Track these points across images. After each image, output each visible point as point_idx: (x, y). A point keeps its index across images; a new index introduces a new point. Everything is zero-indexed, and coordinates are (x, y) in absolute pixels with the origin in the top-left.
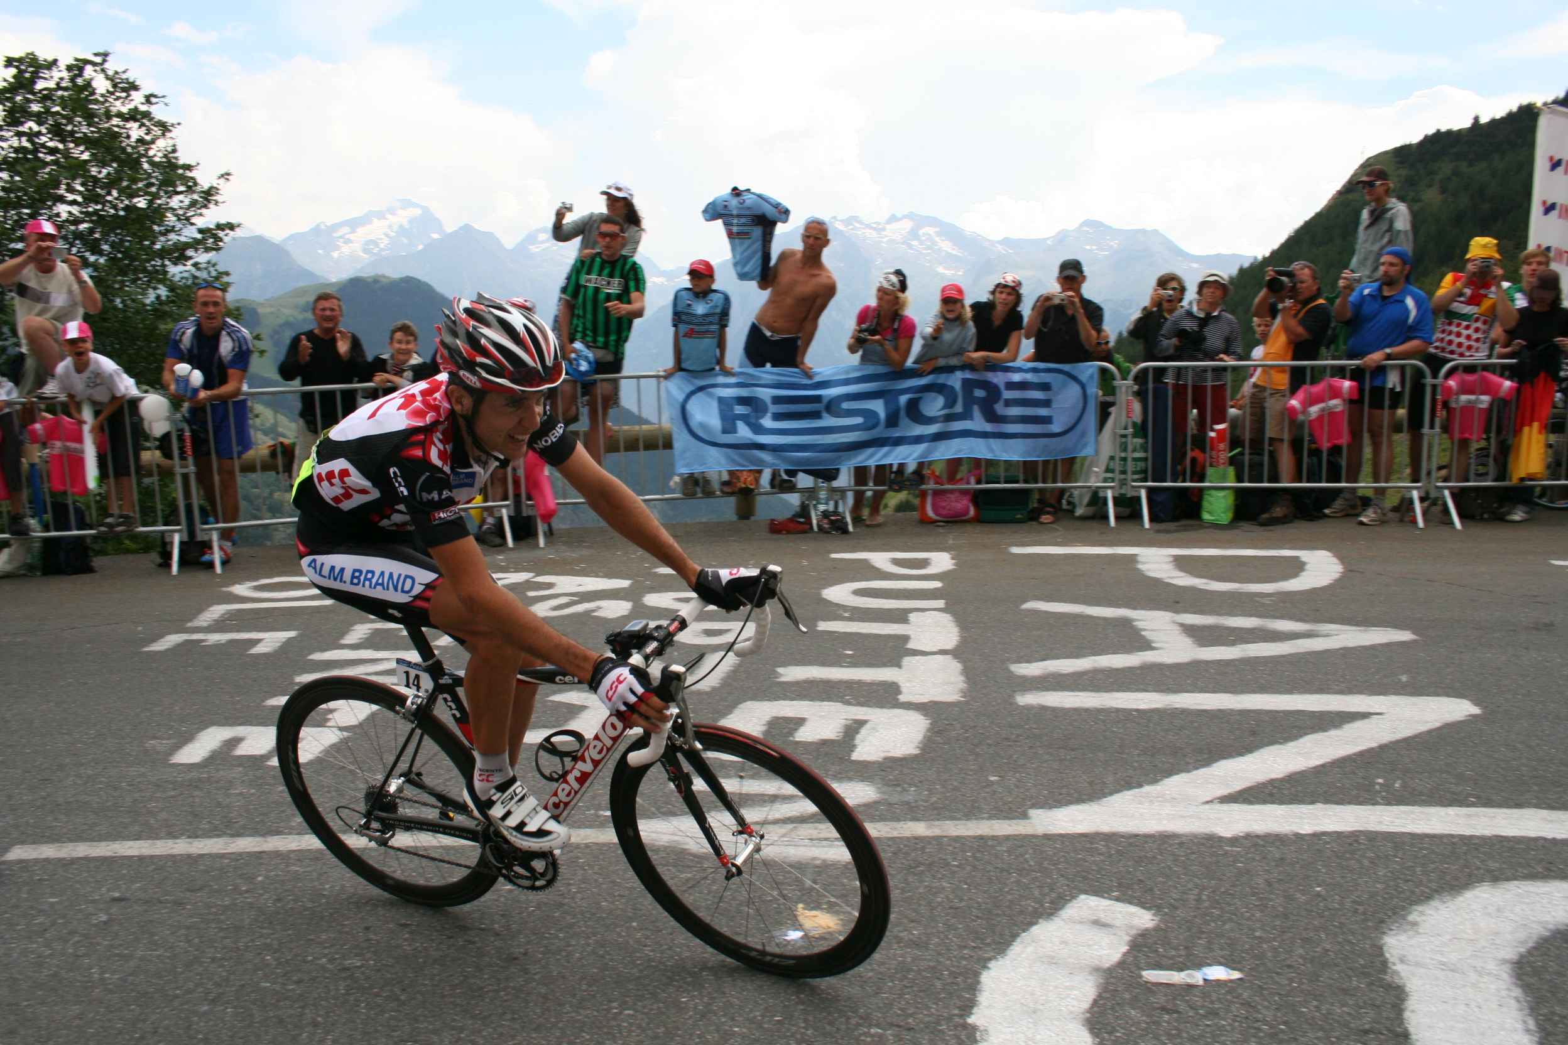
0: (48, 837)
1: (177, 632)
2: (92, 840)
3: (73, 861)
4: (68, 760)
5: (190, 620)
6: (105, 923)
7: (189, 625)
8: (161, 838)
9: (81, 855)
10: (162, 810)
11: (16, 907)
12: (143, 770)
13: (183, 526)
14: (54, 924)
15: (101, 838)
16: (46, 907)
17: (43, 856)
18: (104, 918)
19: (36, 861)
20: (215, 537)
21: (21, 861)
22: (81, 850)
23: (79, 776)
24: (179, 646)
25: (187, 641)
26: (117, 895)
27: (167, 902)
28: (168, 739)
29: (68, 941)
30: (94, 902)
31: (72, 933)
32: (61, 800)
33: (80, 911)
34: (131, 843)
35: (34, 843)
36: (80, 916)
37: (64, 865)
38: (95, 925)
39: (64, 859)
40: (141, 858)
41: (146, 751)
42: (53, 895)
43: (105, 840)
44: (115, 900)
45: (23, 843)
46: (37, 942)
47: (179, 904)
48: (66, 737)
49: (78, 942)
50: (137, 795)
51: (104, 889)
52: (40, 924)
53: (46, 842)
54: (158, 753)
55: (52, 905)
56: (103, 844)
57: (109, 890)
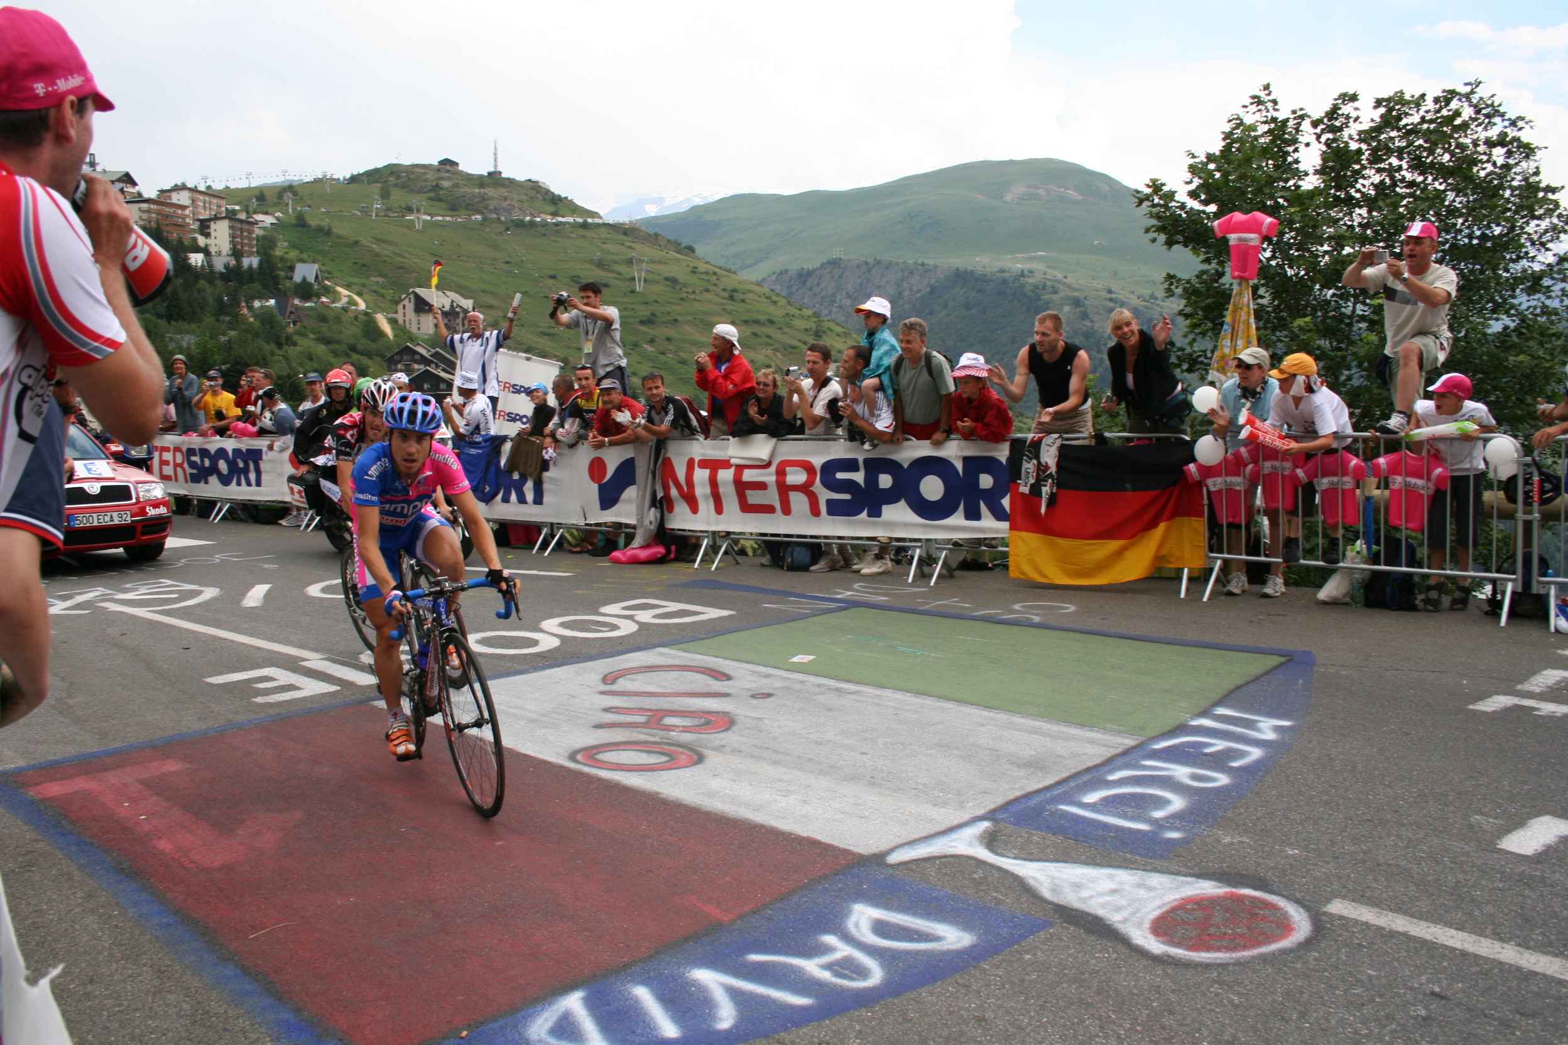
0: (1369, 899)
1: (1506, 694)
2: (1412, 916)
3: (1393, 934)
4: (1389, 817)
5: (1522, 683)
6: (1424, 1019)
7: (1519, 687)
8: (1486, 937)
9: (1400, 929)
10: (1488, 902)
11: (1337, 968)
12: (1467, 848)
13: (1519, 576)
14: (1371, 1000)
15: (1421, 917)
16: (1364, 978)
17: (1364, 919)
18: (1423, 1013)
19: (1356, 922)
20: (1553, 592)
21: (1341, 918)
22: (1400, 923)
23: (1399, 837)
24: (1507, 710)
25: (1517, 706)
26: (1437, 989)
27: (1492, 1017)
28: (1496, 818)
29: (1386, 1026)
30: (1412, 989)
31: (1390, 1017)
32: (1382, 860)
33: (1398, 994)
34: (1453, 932)
35: (1353, 901)
36: (1398, 1001)
37: (1382, 936)
38: (1412, 1017)
39: (1383, 928)
40: (1464, 954)
41: (1471, 826)
42: (1371, 967)
43: (1426, 920)
44: (1433, 993)
45: (1344, 897)
46: (1354, 1015)
47: (1506, 1024)
48: (1388, 789)
49: (1395, 1031)
50: (1460, 876)
51: (1424, 978)
52: (1357, 995)
53: (1367, 904)
54: (1485, 832)
55: (1370, 977)
56: (1423, 924)
57: (1428, 981)
